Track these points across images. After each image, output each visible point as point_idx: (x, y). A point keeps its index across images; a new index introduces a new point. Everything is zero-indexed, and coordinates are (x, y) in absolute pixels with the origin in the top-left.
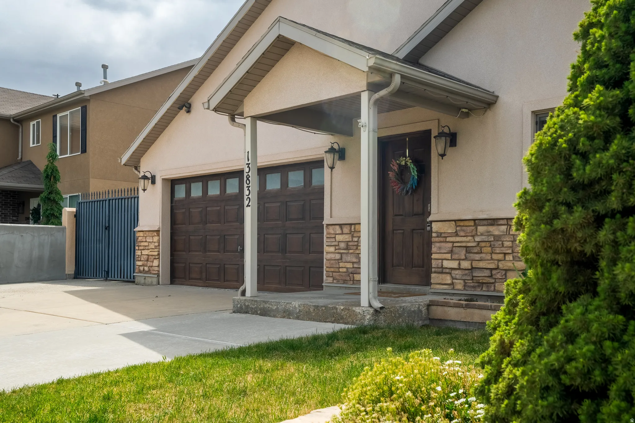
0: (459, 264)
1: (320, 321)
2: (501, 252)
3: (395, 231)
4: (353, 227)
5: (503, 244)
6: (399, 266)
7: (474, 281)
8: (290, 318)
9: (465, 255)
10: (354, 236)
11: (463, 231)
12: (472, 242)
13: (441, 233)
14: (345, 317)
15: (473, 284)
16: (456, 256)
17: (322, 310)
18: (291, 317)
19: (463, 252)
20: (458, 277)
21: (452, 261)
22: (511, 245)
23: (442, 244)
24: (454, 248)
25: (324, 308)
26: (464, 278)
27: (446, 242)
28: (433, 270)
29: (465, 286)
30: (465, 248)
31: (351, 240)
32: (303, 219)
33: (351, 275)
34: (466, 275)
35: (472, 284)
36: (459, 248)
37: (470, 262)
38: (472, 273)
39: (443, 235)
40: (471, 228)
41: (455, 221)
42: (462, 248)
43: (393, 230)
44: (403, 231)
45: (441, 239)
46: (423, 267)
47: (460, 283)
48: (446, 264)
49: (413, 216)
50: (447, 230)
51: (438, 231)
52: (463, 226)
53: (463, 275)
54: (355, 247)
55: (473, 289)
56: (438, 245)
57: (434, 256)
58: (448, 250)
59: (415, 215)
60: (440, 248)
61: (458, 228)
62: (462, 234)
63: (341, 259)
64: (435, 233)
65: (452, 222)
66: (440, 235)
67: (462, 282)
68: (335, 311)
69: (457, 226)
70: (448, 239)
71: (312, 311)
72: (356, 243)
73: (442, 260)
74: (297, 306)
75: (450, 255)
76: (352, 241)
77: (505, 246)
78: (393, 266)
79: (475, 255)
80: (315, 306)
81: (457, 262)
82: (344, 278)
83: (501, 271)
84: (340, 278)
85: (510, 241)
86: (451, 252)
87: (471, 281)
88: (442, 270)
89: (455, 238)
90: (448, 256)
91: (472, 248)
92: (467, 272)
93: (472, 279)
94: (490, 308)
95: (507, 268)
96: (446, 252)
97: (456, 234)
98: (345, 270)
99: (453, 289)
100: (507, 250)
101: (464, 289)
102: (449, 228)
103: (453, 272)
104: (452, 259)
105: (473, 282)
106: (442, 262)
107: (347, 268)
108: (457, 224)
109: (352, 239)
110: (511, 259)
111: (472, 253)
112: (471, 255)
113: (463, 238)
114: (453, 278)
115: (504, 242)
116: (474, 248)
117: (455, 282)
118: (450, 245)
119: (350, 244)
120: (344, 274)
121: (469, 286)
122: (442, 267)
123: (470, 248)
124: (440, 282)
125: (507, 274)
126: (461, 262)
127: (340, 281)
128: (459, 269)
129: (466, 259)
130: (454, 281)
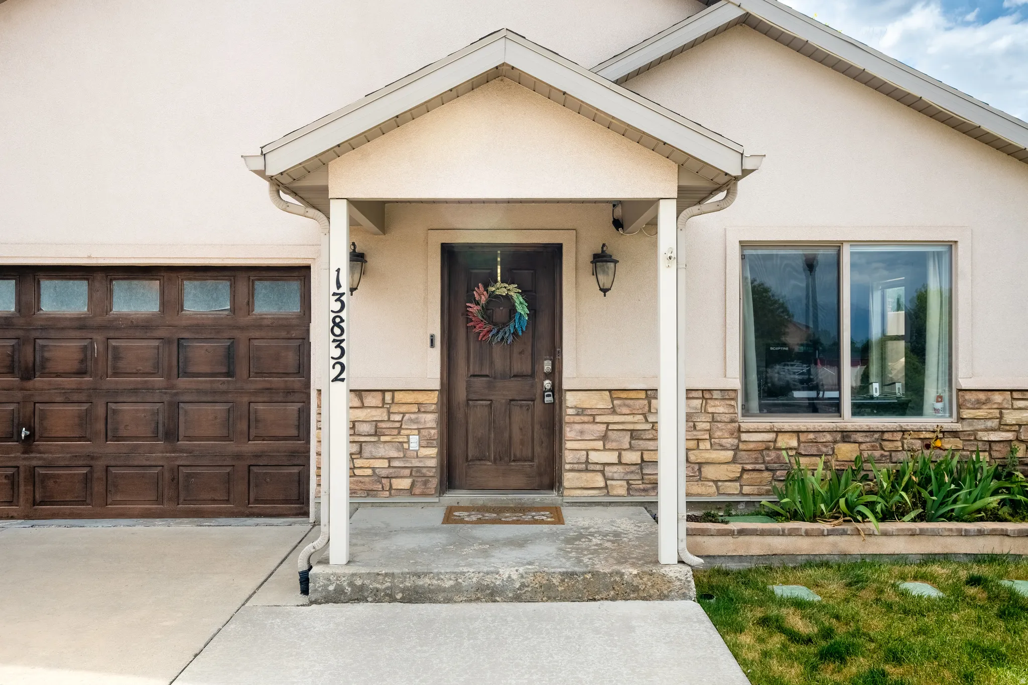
0: (620, 456)
1: (580, 599)
2: (694, 438)
3: (471, 402)
4: (388, 396)
5: (694, 426)
6: (480, 460)
7: (645, 481)
8: (495, 601)
9: (630, 443)
10: (391, 411)
11: (628, 406)
12: (642, 423)
13: (584, 409)
14: (642, 587)
15: (644, 485)
16: (614, 445)
17: (585, 579)
18: (497, 598)
19: (627, 438)
20: (616, 476)
21: (607, 453)
22: (708, 428)
23: (586, 426)
24: (610, 433)
25: (588, 576)
26: (628, 477)
27: (594, 422)
28: (567, 467)
29: (628, 489)
30: (629, 433)
31: (386, 418)
32: (229, 374)
33: (384, 481)
34: (632, 472)
35: (641, 487)
36: (618, 433)
37: (639, 453)
38: (641, 469)
39: (589, 412)
40: (641, 401)
41: (610, 391)
42: (625, 432)
43: (468, 400)
44: (489, 402)
45: (586, 419)
46: (532, 460)
47: (621, 486)
48: (594, 457)
49: (510, 377)
50: (596, 404)
51: (578, 406)
52: (626, 399)
53: (627, 473)
54: (395, 432)
55: (643, 494)
56: (578, 427)
57: (569, 445)
58: (599, 435)
59: (515, 376)
60: (582, 432)
61: (616, 402)
62: (625, 410)
63: (360, 452)
64: (572, 408)
65: (604, 392)
66: (581, 411)
67: (624, 483)
68: (618, 579)
69: (612, 399)
70: (598, 419)
71: (557, 584)
72: (398, 425)
73: (587, 451)
74: (514, 577)
75: (601, 443)
76: (389, 420)
77: (698, 428)
78: (467, 460)
79: (647, 442)
80: (562, 574)
81: (616, 454)
82: (370, 487)
83: (693, 465)
84: (357, 488)
85: (707, 422)
86: (604, 438)
87: (640, 482)
88: (587, 467)
89: (612, 417)
90: (599, 445)
91: (643, 432)
92: (633, 468)
93: (643, 479)
94: (781, 533)
95: (703, 461)
96: (594, 438)
97: (613, 411)
98: (369, 472)
99: (608, 494)
100: (704, 434)
101: (629, 494)
102: (601, 402)
103: (607, 468)
104: (605, 449)
105: (643, 483)
106: (587, 455)
107: (373, 469)
108: (614, 396)
109: (389, 418)
110: (709, 447)
111: (642, 439)
112: (641, 442)
113: (626, 416)
114: (606, 479)
115: (696, 423)
116: (647, 432)
117: (612, 485)
118: (603, 427)
119: (383, 425)
120: (367, 479)
121: (636, 490)
122: (587, 462)
123: (640, 432)
124: (582, 485)
125: (702, 469)
126: (623, 452)
127: (359, 492)
128: (620, 463)
129: (631, 448)
130: (609, 482)
